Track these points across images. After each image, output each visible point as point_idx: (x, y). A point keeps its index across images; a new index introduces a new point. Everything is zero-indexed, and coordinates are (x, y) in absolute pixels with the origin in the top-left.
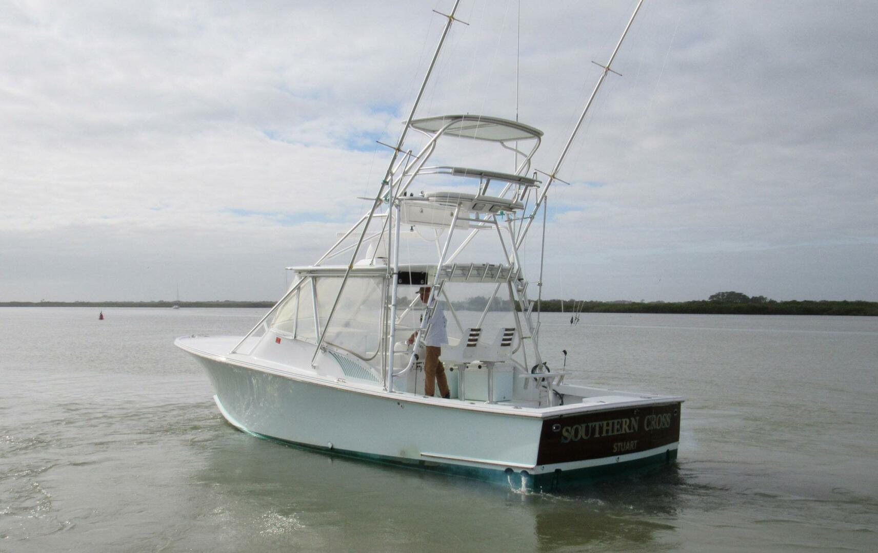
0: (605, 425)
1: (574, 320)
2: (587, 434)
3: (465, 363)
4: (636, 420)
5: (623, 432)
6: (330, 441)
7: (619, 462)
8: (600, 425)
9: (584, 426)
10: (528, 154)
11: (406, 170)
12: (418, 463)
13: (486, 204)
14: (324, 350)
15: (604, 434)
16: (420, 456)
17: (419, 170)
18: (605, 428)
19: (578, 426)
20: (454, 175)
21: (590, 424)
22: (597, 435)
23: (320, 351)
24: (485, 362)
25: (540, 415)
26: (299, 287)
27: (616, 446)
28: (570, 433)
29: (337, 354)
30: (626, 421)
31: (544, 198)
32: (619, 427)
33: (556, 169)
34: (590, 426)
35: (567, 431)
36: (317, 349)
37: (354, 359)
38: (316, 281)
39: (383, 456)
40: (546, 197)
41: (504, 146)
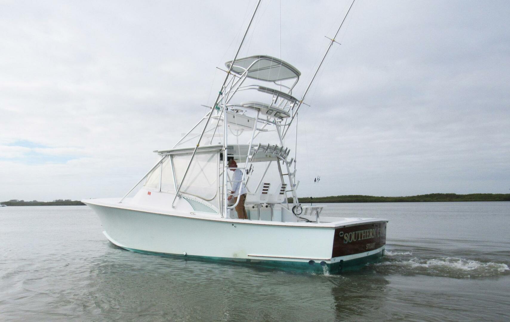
0: (363, 233)
1: (316, 180)
2: (355, 239)
3: (261, 204)
4: (375, 230)
5: (370, 237)
6: (184, 251)
7: (368, 255)
8: (361, 233)
9: (354, 233)
10: (291, 87)
11: (232, 86)
12: (245, 261)
13: (274, 111)
14: (180, 196)
15: (363, 239)
16: (247, 256)
17: (238, 88)
18: (363, 235)
19: (351, 233)
20: (259, 90)
21: (357, 232)
22: (360, 239)
23: (178, 198)
24: (269, 204)
25: (334, 226)
26: (162, 162)
27: (368, 245)
28: (348, 238)
29: (188, 199)
30: (371, 231)
31: (296, 114)
32: (369, 234)
33: (304, 97)
34: (357, 233)
35: (346, 236)
36: (176, 196)
37: (200, 200)
38: (172, 157)
39: (221, 258)
40: (297, 113)
41: (275, 83)
